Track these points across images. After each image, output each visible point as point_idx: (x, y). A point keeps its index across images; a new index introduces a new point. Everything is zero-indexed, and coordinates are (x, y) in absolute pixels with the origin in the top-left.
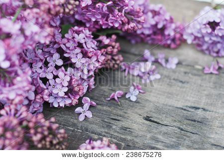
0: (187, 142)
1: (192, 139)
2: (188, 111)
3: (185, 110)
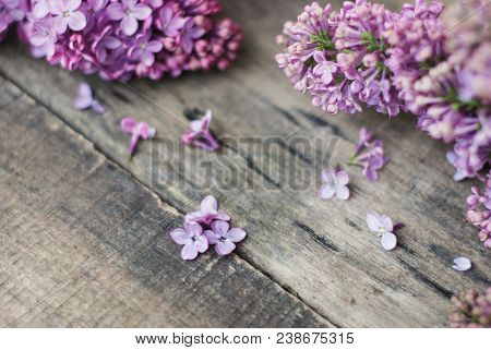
0: (243, 198)
1: (261, 194)
2: (297, 123)
3: (291, 118)
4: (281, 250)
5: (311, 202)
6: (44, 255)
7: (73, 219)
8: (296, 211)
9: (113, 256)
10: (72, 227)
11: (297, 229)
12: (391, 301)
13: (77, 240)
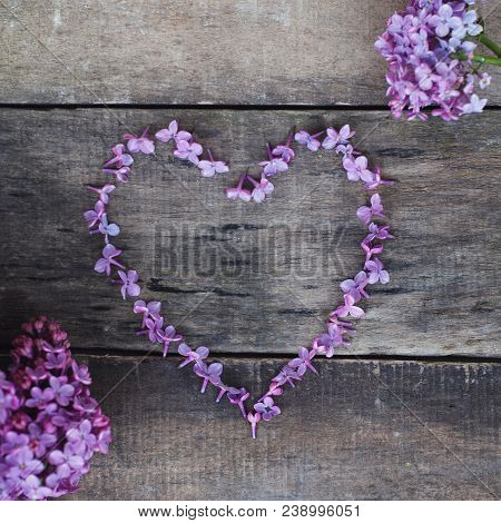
4: (288, 337)
5: (276, 291)
6: (167, 446)
7: (159, 412)
8: (273, 304)
9: (203, 417)
10: (164, 418)
11: (284, 316)
12: (369, 321)
13: (174, 422)
